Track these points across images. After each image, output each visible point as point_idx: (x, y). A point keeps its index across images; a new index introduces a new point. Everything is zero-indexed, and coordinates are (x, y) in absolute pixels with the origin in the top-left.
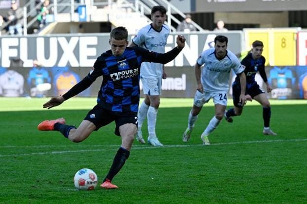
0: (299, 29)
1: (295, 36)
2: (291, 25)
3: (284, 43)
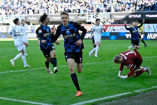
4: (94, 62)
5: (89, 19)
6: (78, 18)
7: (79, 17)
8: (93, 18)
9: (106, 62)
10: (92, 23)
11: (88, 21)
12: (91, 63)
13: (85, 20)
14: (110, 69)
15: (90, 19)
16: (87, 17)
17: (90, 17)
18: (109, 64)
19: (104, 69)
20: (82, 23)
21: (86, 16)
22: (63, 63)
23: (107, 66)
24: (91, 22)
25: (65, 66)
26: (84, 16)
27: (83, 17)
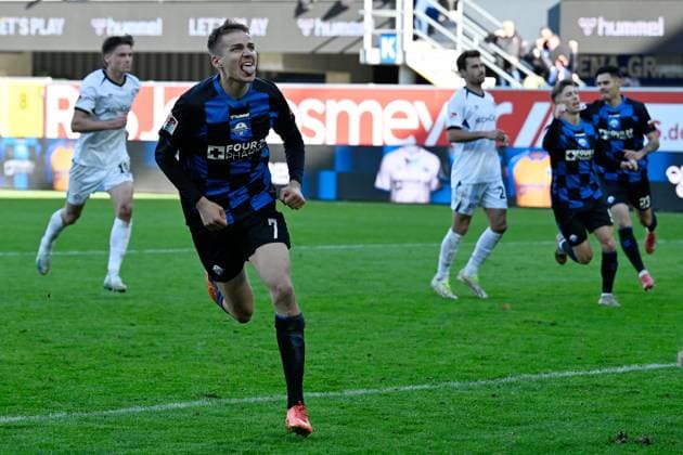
0: (48, 80)
1: (42, 91)
2: (36, 73)
3: (24, 101)
4: (412, 381)
5: (384, 41)
6: (300, 31)
7: (305, 25)
8: (416, 38)
9: (510, 385)
10: (402, 75)
11: (372, 57)
12: (389, 389)
13: (352, 50)
14: (539, 435)
15: (392, 40)
16: (367, 29)
17: (392, 22)
18: (528, 401)
19: (487, 436)
20: (329, 76)
21: (361, 20)
22: (167, 386)
23: (513, 414)
24: (399, 62)
25: (183, 405)
26: (344, 15)
27: (340, 28)
